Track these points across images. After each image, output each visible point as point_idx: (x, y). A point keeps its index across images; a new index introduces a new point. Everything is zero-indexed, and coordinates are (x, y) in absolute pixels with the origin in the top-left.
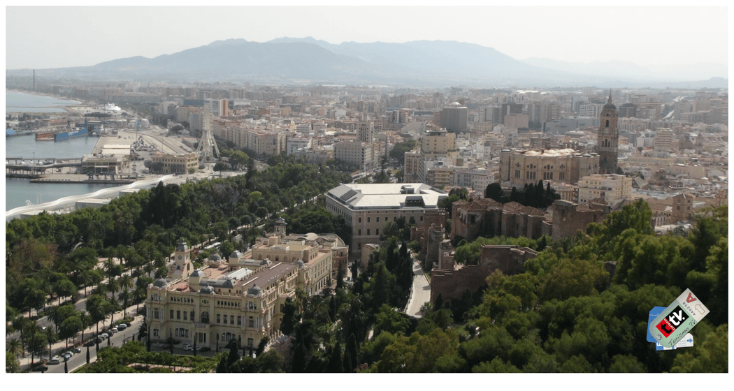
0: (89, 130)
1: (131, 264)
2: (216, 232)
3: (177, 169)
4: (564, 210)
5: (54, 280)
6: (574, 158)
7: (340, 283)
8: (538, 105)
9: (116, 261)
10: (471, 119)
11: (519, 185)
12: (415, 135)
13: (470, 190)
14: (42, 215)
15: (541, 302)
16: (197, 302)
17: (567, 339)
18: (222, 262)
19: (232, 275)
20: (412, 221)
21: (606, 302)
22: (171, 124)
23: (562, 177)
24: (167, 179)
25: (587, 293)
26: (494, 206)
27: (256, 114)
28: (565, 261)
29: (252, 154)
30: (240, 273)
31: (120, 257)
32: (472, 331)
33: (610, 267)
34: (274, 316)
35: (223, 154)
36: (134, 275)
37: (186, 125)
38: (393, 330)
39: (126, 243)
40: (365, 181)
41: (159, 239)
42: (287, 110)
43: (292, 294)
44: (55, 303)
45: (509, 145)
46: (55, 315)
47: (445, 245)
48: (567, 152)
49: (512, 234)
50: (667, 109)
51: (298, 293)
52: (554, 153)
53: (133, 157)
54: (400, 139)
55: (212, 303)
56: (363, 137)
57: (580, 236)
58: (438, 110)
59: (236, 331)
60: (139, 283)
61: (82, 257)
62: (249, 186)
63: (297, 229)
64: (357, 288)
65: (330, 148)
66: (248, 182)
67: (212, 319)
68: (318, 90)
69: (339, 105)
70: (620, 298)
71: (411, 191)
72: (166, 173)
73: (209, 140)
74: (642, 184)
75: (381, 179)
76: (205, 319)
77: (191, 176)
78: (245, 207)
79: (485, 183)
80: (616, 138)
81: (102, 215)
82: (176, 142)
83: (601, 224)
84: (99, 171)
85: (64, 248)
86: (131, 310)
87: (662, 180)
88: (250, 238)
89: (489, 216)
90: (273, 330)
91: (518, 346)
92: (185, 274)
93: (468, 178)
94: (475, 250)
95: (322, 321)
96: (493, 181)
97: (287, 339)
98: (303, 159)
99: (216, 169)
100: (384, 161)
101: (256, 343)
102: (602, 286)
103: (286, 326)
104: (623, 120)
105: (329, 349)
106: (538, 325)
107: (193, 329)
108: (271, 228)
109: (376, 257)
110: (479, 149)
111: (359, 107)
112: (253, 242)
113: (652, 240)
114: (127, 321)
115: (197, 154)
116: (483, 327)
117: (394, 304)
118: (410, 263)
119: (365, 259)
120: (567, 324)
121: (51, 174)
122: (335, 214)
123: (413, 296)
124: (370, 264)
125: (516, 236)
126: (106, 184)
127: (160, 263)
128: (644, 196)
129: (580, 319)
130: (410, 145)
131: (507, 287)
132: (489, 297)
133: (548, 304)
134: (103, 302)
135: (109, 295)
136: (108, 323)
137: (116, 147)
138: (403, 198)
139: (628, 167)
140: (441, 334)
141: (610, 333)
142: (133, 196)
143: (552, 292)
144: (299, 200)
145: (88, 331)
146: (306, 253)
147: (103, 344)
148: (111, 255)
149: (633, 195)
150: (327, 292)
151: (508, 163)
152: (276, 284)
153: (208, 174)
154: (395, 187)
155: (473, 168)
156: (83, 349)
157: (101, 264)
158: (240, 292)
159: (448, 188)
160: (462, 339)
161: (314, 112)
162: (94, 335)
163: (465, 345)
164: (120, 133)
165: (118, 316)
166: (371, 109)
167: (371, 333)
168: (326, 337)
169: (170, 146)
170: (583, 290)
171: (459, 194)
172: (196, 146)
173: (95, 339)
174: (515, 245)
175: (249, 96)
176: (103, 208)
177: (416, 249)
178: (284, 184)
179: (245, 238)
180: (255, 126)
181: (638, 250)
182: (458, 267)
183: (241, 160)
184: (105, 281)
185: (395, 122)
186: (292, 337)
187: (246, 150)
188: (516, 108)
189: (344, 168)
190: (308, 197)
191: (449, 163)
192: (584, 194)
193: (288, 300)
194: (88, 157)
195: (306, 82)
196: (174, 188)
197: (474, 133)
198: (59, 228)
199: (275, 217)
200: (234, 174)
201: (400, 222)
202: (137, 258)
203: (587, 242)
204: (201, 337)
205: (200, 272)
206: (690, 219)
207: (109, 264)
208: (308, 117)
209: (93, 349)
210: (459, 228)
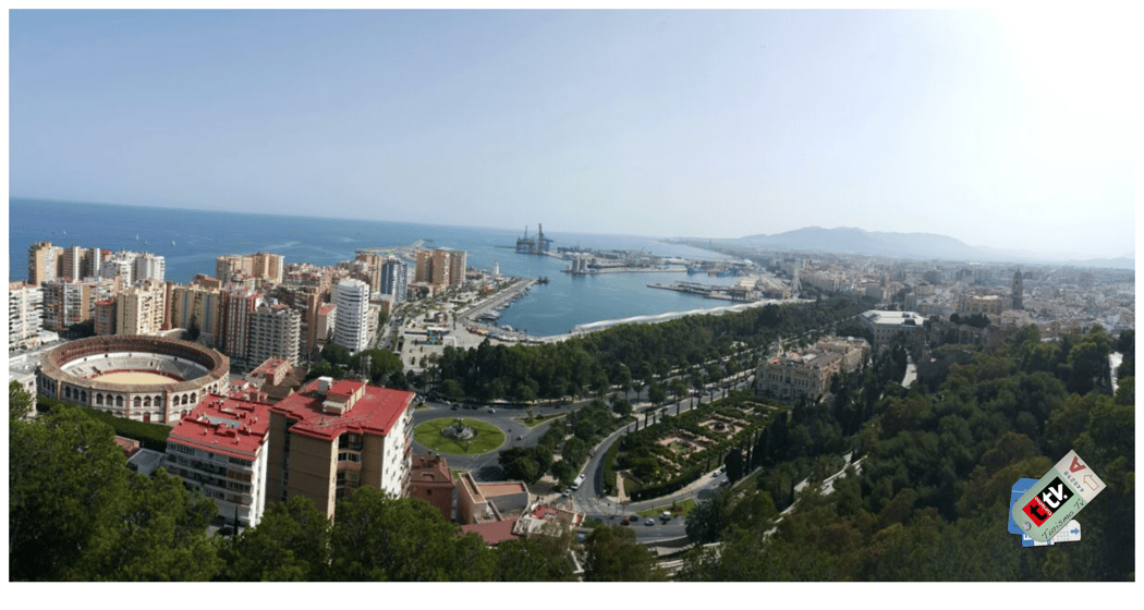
0: (734, 272)
1: (750, 347)
2: (797, 332)
3: (778, 296)
4: (993, 329)
5: (710, 350)
6: (998, 301)
7: (865, 366)
8: (980, 271)
9: (743, 344)
10: (944, 277)
11: (969, 314)
12: (912, 285)
13: (941, 317)
14: (708, 315)
15: (979, 381)
16: (784, 371)
17: (993, 403)
18: (800, 350)
19: (805, 357)
20: (908, 333)
21: (1014, 381)
22: (777, 272)
23: (992, 311)
24: (773, 301)
25: (1004, 376)
26: (954, 326)
27: (824, 268)
28: (993, 358)
29: (820, 290)
30: (810, 357)
31: (745, 342)
32: (940, 397)
33: (1017, 361)
34: (827, 382)
35: (804, 290)
36: (752, 352)
37: (785, 272)
38: (894, 395)
39: (749, 335)
40: (883, 309)
41: (767, 334)
42: (841, 267)
43: (837, 371)
44: (709, 362)
45: (964, 292)
46: (709, 368)
47: (927, 348)
48: (995, 297)
49: (964, 342)
50: (1048, 276)
51: (842, 370)
52: (988, 298)
53: (756, 289)
54: (903, 287)
55: (793, 372)
56: (883, 284)
57: (1001, 344)
58: (925, 271)
59: (805, 389)
60: (754, 357)
61: (725, 340)
62: (817, 308)
63: (843, 333)
64: (875, 370)
65: (863, 289)
66: (816, 306)
67: (792, 381)
68: (860, 257)
69: (870, 266)
70: (1022, 379)
71: (908, 316)
72: (772, 298)
73: (796, 282)
74: (1035, 316)
75: (892, 308)
76: (788, 381)
77: (786, 301)
78: (814, 319)
79: (950, 313)
80: (1021, 291)
81: (737, 319)
82: (778, 281)
83: (1013, 337)
84: (738, 295)
85: (717, 334)
86: (749, 371)
87: (1045, 314)
88: (816, 337)
89: (952, 331)
90: (825, 391)
91: (965, 407)
92: (779, 354)
93: (940, 310)
94: (943, 351)
95: (854, 387)
96: (954, 312)
97: (833, 396)
98: (849, 294)
99: (799, 297)
100: (894, 298)
101: (816, 397)
102: (1013, 372)
103: (833, 388)
104: (1025, 281)
105: (857, 404)
106: (977, 394)
107: (781, 386)
108: (828, 332)
109: (886, 353)
110: (947, 294)
111: (881, 267)
112: (817, 340)
113: (1040, 346)
114: (746, 377)
115: (790, 289)
116: (946, 395)
117: (895, 379)
118: (906, 357)
119: (880, 353)
120: (993, 394)
121: (714, 294)
122: (864, 327)
123: (907, 375)
124: (883, 356)
125: (966, 343)
126: (741, 302)
127: (766, 347)
128: (1035, 322)
129: (1000, 391)
130: (909, 290)
131: (961, 373)
132: (950, 378)
133: (983, 382)
134: (734, 366)
135: (737, 362)
136: (735, 377)
137: (747, 283)
138: (903, 320)
139: (1027, 306)
140: (922, 398)
141: (1016, 398)
142: (754, 310)
143: (985, 375)
144: (845, 318)
145: (725, 380)
146: (847, 348)
147: (732, 388)
148: (740, 341)
149: (1030, 321)
150: (857, 371)
151: (963, 302)
152: (828, 364)
153: (795, 300)
154: (900, 314)
155: (943, 304)
156: (721, 390)
157: (735, 344)
158: (808, 367)
159: (929, 316)
160: (934, 402)
161: (856, 269)
162: (727, 383)
163: (936, 405)
164: (751, 275)
165: (742, 374)
166: (888, 269)
167: (882, 396)
168: (856, 397)
169: (775, 283)
170: (1002, 374)
171: (935, 319)
172: (789, 284)
173: (728, 385)
174: (966, 349)
175: (821, 258)
176: (738, 315)
177: (909, 349)
178: (837, 308)
179: (813, 337)
180: (823, 274)
181: (1033, 352)
182: (933, 360)
183: (814, 294)
184: (736, 354)
185: (901, 277)
186: (836, 395)
187: (817, 288)
188: (969, 273)
189: (871, 301)
190: (851, 316)
191: (930, 301)
192: (1004, 321)
193: (836, 374)
194: (733, 286)
195: (852, 252)
196: (776, 306)
197: (945, 285)
198: (715, 323)
199: (830, 326)
200: (809, 301)
201: (901, 333)
202: (754, 344)
203: (1005, 347)
204: (785, 391)
205: (787, 354)
206: (1060, 335)
207: (739, 345)
208: (853, 272)
209: (726, 390)
210: (935, 338)
